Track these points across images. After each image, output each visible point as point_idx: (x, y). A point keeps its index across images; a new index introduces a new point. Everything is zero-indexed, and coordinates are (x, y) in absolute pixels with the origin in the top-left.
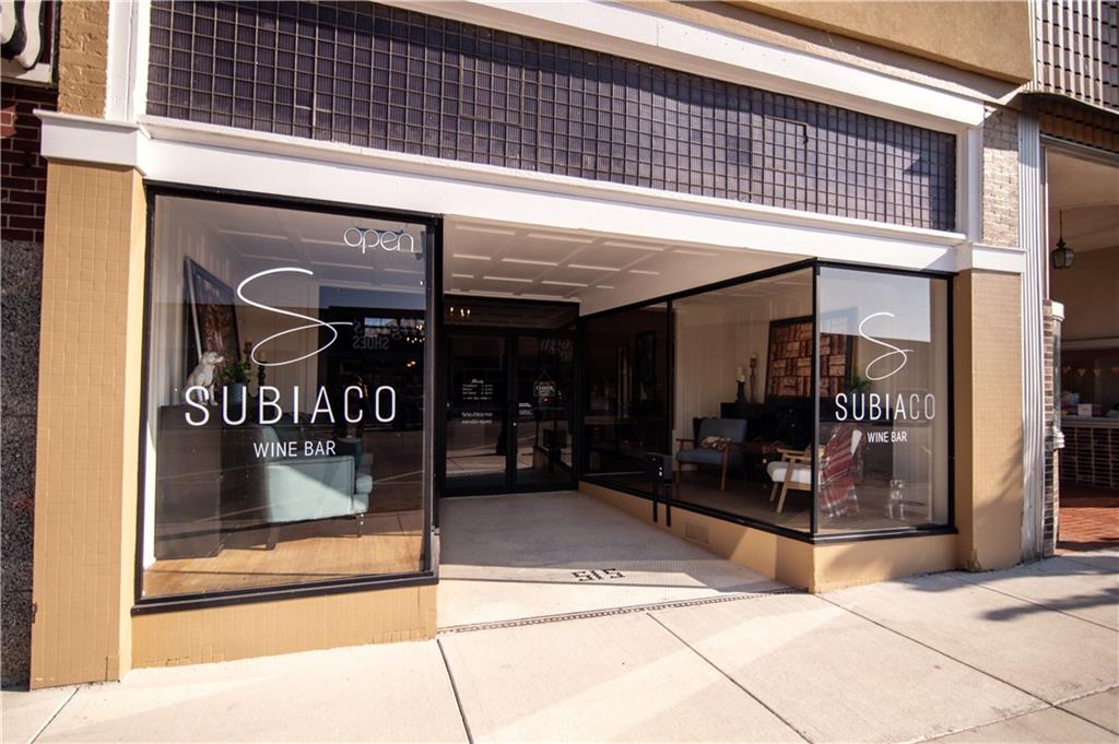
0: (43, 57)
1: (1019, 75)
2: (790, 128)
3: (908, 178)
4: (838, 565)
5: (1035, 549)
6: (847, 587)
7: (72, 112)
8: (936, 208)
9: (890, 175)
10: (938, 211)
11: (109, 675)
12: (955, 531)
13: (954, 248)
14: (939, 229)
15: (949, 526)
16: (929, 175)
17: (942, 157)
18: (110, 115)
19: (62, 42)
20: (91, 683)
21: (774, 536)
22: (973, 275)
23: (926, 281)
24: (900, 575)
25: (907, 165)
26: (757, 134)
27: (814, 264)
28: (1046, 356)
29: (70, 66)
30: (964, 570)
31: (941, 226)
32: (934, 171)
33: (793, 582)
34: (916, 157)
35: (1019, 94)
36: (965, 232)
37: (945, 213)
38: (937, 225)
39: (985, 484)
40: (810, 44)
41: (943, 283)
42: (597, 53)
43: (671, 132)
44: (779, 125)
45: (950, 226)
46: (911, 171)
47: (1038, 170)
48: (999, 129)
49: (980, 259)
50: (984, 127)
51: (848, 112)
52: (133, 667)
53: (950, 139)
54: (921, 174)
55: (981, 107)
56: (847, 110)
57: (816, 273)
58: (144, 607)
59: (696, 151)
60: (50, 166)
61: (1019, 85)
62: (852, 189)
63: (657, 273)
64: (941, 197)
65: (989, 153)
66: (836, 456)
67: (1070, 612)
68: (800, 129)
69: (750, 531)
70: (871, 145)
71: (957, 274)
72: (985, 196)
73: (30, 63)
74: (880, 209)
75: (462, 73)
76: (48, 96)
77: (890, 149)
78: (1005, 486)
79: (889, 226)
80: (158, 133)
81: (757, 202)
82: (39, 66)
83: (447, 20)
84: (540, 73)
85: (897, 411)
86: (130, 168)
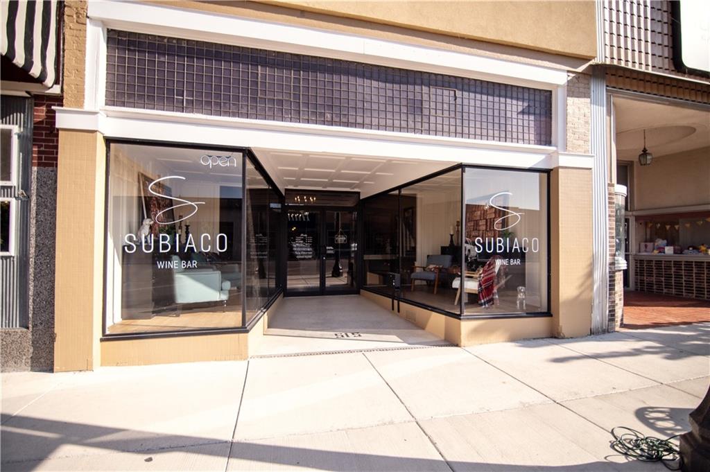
0: (56, 82)
1: (589, 54)
2: (446, 92)
3: (520, 116)
4: (476, 332)
5: (602, 327)
6: (481, 344)
7: (70, 107)
8: (539, 132)
9: (509, 115)
10: (540, 134)
11: (88, 367)
12: (551, 316)
13: (550, 156)
14: (541, 144)
15: (548, 312)
16: (535, 114)
17: (543, 105)
18: (87, 107)
19: (65, 74)
20: (81, 371)
21: (444, 316)
22: (560, 170)
23: (537, 174)
24: (514, 339)
25: (520, 109)
26: (425, 97)
27: (461, 166)
28: (610, 216)
29: (68, 85)
30: (555, 338)
31: (542, 143)
32: (537, 112)
33: (451, 341)
34: (526, 104)
35: (591, 65)
36: (557, 146)
37: (545, 136)
38: (540, 142)
39: (567, 289)
40: (455, 46)
41: (545, 175)
42: (332, 59)
43: (375, 99)
44: (439, 91)
45: (549, 143)
46: (523, 112)
47: (605, 108)
48: (578, 86)
49: (563, 161)
50: (568, 86)
51: (482, 82)
52: (101, 365)
53: (548, 93)
54: (529, 114)
55: (565, 74)
56: (481, 81)
57: (463, 171)
58: (107, 338)
59: (389, 108)
60: (60, 132)
61: (590, 60)
62: (484, 125)
63: (392, 174)
64: (542, 126)
65: (570, 100)
66: (486, 274)
67: (602, 360)
68: (452, 93)
69: (434, 314)
70: (497, 99)
71: (552, 170)
72: (568, 125)
73: (50, 85)
74: (503, 134)
75: (260, 75)
76: (59, 100)
77: (509, 101)
78: (580, 290)
79: (509, 144)
80: (110, 114)
81: (426, 134)
82: (55, 86)
83: (252, 49)
84: (302, 72)
85: (514, 247)
86: (95, 131)
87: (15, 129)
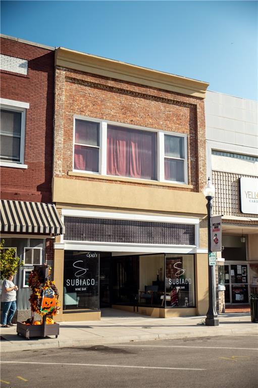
2: (159, 228)
3: (184, 235)
4: (168, 311)
9: (180, 235)
13: (194, 249)
15: (195, 307)
17: (192, 229)
22: (197, 254)
26: (153, 231)
27: (164, 254)
32: (190, 233)
34: (185, 231)
36: (196, 246)
37: (192, 241)
38: (191, 244)
44: (157, 228)
45: (194, 244)
46: (185, 233)
48: (203, 224)
49: (198, 251)
50: (200, 224)
53: (193, 226)
54: (187, 233)
55: (199, 220)
59: (142, 235)
61: (206, 215)
64: (192, 238)
65: (201, 229)
66: (174, 293)
68: (161, 228)
70: (176, 229)
71: (195, 254)
72: (200, 238)
74: (178, 242)
77: (180, 229)
79: (180, 245)
85: (182, 282)
87: (41, 248)
